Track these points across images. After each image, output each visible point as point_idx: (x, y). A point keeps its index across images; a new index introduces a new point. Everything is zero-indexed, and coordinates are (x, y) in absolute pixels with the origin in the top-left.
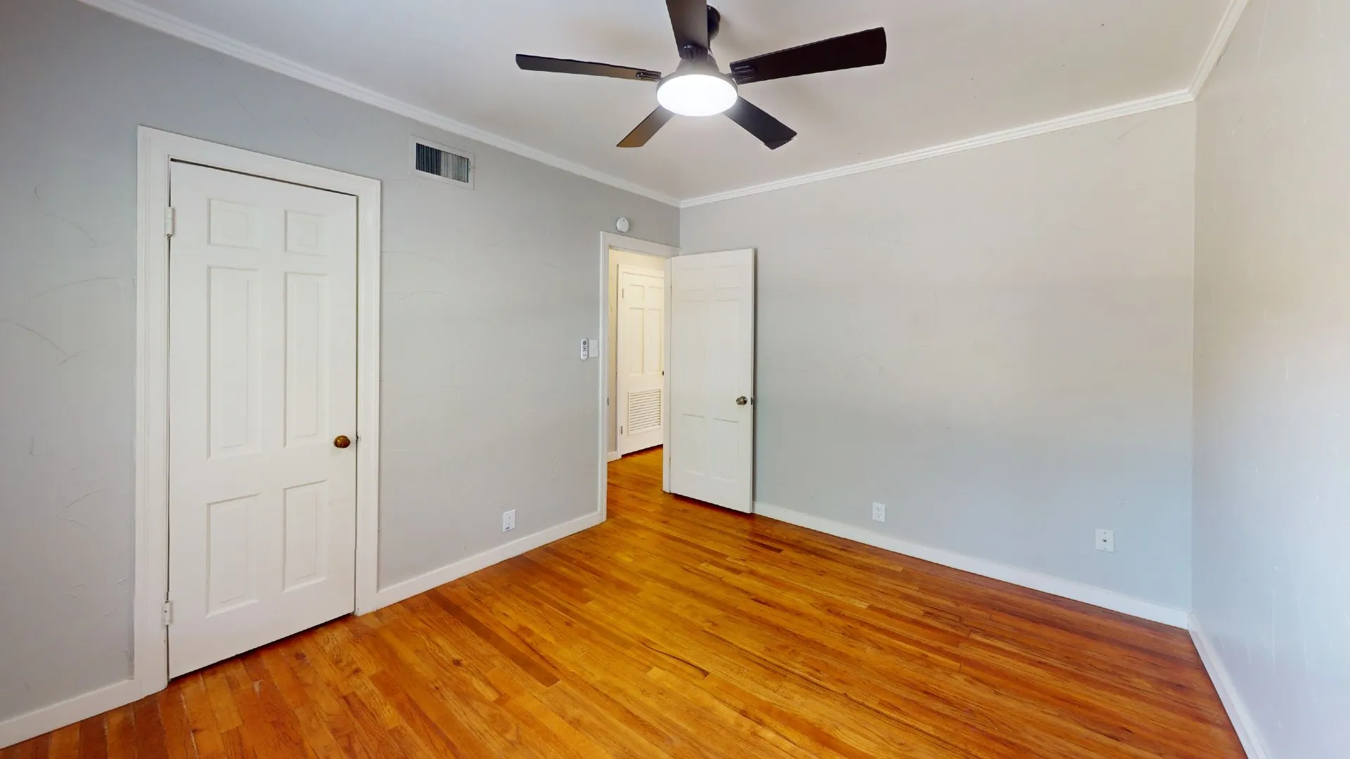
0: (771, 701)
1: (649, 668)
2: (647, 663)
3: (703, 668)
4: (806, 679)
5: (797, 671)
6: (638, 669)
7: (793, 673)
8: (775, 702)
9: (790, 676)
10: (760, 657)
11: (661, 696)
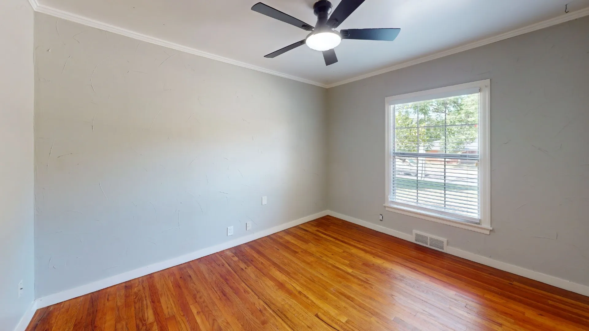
0: (291, 299)
1: (346, 322)
2: (348, 325)
3: (317, 319)
4: (269, 307)
5: (271, 311)
6: (353, 322)
7: (273, 311)
8: (290, 299)
9: (276, 310)
10: (285, 322)
11: (339, 306)
